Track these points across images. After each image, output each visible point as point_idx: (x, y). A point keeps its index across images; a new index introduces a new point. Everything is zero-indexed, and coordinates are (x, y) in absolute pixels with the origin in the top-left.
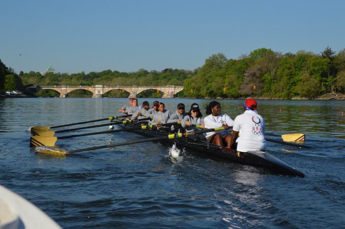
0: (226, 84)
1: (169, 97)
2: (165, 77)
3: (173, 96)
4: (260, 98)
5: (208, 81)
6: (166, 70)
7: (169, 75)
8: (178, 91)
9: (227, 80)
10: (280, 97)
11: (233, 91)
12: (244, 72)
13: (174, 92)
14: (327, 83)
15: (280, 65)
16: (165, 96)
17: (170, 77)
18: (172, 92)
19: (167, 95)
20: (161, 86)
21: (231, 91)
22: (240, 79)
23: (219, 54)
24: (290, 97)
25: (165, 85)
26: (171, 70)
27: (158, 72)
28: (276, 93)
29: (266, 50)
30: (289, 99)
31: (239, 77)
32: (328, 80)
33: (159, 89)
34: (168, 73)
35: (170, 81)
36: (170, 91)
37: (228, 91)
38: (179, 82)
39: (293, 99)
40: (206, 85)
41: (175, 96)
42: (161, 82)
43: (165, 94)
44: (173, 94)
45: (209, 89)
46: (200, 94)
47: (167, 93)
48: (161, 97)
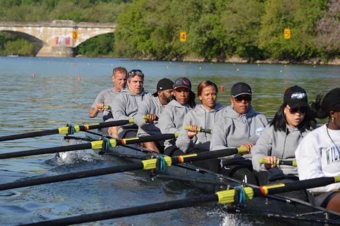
1: (60, 53)
3: (70, 52)
5: (200, 8)
8: (86, 37)
13: (74, 40)
16: (45, 51)
18: (68, 41)
19: (54, 49)
20: (34, 21)
25: (43, 19)
33: (28, 30)
35: (58, 10)
36: (62, 39)
38: (85, 13)
40: (197, 19)
41: (76, 51)
42: (29, 12)
43: (47, 45)
44: (71, 45)
45: (208, 32)
46: (170, 48)
47: (53, 44)
48: (34, 53)
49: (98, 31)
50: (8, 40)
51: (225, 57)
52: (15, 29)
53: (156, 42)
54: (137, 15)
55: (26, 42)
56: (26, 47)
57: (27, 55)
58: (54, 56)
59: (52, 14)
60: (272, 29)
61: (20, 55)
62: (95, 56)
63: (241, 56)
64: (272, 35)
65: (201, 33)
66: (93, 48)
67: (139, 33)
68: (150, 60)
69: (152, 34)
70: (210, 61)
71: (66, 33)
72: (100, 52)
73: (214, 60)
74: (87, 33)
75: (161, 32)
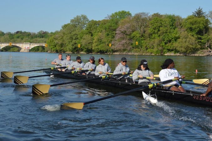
0: (94, 41)
2: (18, 37)
3: (29, 51)
4: (130, 54)
5: (72, 38)
6: (18, 32)
7: (21, 36)
8: (33, 47)
9: (96, 38)
10: (151, 53)
11: (101, 47)
12: (115, 30)
13: (30, 48)
14: (202, 41)
15: (151, 24)
16: (22, 50)
17: (22, 37)
18: (28, 48)
19: (24, 50)
21: (99, 47)
22: (110, 36)
23: (82, 16)
24: (163, 54)
25: (20, 42)
26: (21, 32)
27: (12, 33)
28: (147, 49)
29: (125, 12)
30: (162, 55)
31: (108, 35)
32: (203, 38)
33: (18, 45)
34: (19, 34)
35: (24, 40)
37: (97, 47)
38: (31, 41)
39: (166, 55)
40: (72, 41)
41: (30, 51)
42: (17, 40)
43: (23, 49)
44: (29, 49)
45: (75, 45)
46: (62, 50)
47: (24, 49)
48: (19, 51)
49: (36, 45)
50: (11, 48)
51: (79, 52)
52: (14, 45)
53: (58, 48)
54: (52, 41)
55: (16, 48)
56: (16, 49)
57: (16, 52)
58: (25, 52)
59: (22, 41)
60: (96, 44)
61: (14, 52)
62: (34, 52)
63: (85, 52)
64: (96, 46)
65: (73, 45)
66: (34, 50)
67: (53, 45)
68: (55, 53)
69: (57, 46)
70: (74, 53)
71: (28, 46)
72: (36, 51)
73: (76, 53)
74: (33, 46)
75: (59, 45)
